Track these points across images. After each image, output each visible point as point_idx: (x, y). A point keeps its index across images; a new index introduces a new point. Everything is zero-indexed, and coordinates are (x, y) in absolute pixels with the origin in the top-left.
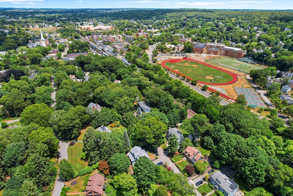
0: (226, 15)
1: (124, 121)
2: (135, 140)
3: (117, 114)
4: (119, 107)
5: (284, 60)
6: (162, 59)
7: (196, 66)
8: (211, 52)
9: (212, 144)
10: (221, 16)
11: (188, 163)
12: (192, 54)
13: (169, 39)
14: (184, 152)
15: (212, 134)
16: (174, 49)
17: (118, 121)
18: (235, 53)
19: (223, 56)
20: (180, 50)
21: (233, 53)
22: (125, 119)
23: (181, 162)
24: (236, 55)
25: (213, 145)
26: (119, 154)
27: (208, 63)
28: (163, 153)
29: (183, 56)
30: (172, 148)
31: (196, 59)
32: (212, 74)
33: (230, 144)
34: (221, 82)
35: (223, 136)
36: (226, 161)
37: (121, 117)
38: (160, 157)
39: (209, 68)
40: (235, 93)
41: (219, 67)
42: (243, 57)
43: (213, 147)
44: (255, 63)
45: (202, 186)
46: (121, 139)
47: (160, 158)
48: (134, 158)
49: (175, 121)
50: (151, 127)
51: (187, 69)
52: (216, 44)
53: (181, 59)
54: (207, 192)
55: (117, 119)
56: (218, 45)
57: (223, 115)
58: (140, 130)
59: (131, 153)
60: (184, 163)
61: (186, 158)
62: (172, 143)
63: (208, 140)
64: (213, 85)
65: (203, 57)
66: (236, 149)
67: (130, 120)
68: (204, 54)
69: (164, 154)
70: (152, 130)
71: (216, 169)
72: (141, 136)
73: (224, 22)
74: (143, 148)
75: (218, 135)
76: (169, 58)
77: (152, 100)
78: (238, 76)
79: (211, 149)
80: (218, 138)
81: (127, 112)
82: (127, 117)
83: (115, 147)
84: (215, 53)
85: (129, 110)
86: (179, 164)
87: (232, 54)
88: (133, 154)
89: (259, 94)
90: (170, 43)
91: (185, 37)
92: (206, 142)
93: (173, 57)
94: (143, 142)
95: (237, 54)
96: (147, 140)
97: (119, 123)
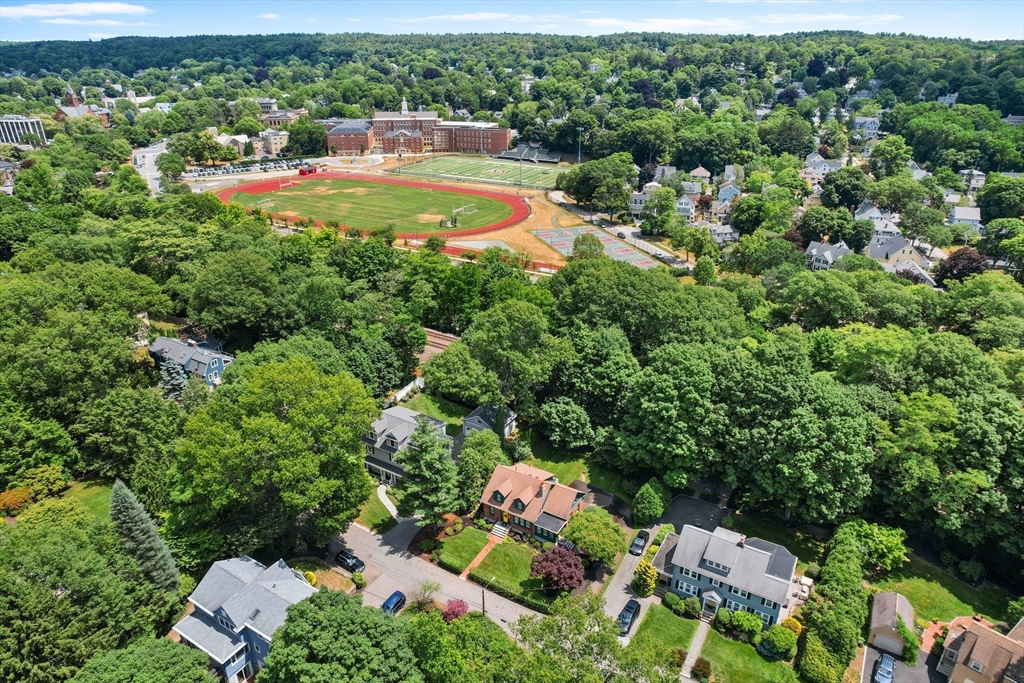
0: (400, 42)
1: (94, 452)
2: (205, 525)
3: (28, 426)
4: (36, 377)
5: (640, 131)
6: (208, 185)
7: (360, 191)
8: (399, 143)
9: (584, 425)
10: (388, 45)
11: (525, 546)
12: (327, 158)
13: (218, 115)
14: (485, 499)
15: (574, 380)
16: (249, 150)
17: (47, 461)
18: (484, 138)
19: (442, 153)
20: (274, 152)
21: (475, 137)
22: (96, 435)
23: (492, 556)
24: (488, 144)
25: (589, 430)
26: (112, 654)
27: (402, 177)
28: (382, 545)
29: (296, 167)
30: (432, 498)
31: (353, 171)
32: (433, 205)
33: (689, 385)
34: (477, 224)
35: (623, 372)
36: (690, 470)
37: (62, 432)
38: (376, 573)
39: (414, 190)
40: (545, 247)
41: (446, 183)
42: (510, 149)
43: (590, 439)
44: (555, 160)
45: (646, 625)
46: (100, 551)
47: (375, 578)
48: (231, 635)
49: (383, 378)
50: (292, 412)
51: (332, 205)
52: (405, 115)
53: (294, 178)
54: (680, 640)
55: (40, 453)
56: (415, 117)
57: (575, 304)
58: (225, 451)
59: (198, 613)
60: (506, 555)
61: (504, 524)
62: (427, 474)
63: (566, 413)
64: (455, 236)
65: (375, 162)
66: (722, 396)
67: (132, 431)
68: (372, 153)
69: (387, 548)
70: (302, 426)
71: (652, 521)
72: (238, 490)
73: (402, 62)
74: (265, 557)
75: (601, 377)
76: (242, 181)
77: (230, 310)
78: (527, 200)
79: (588, 448)
80: (607, 390)
81: (101, 394)
82: (109, 420)
83: (64, 620)
84: (414, 145)
85: (113, 378)
86: (484, 565)
87: (471, 142)
88: (219, 611)
89: (621, 236)
90: (225, 131)
91: (281, 107)
92: (557, 424)
93: (256, 175)
94: (255, 524)
95: (487, 138)
96: (286, 495)
97: (59, 475)
